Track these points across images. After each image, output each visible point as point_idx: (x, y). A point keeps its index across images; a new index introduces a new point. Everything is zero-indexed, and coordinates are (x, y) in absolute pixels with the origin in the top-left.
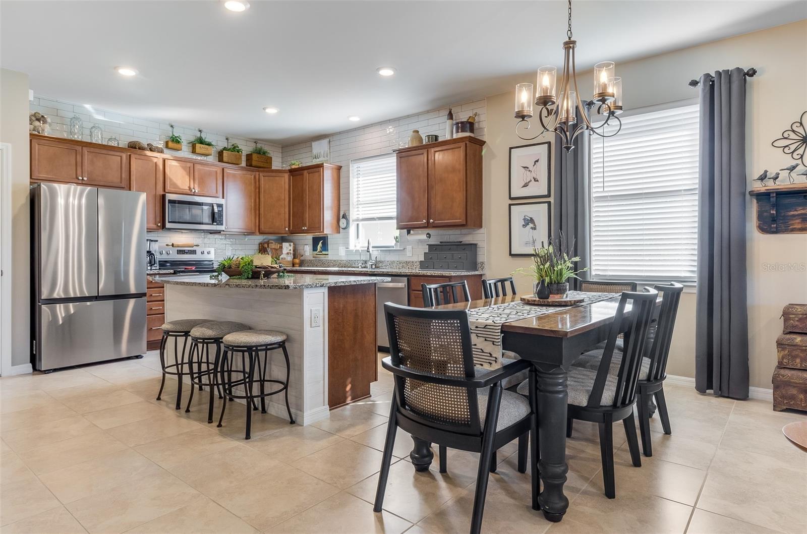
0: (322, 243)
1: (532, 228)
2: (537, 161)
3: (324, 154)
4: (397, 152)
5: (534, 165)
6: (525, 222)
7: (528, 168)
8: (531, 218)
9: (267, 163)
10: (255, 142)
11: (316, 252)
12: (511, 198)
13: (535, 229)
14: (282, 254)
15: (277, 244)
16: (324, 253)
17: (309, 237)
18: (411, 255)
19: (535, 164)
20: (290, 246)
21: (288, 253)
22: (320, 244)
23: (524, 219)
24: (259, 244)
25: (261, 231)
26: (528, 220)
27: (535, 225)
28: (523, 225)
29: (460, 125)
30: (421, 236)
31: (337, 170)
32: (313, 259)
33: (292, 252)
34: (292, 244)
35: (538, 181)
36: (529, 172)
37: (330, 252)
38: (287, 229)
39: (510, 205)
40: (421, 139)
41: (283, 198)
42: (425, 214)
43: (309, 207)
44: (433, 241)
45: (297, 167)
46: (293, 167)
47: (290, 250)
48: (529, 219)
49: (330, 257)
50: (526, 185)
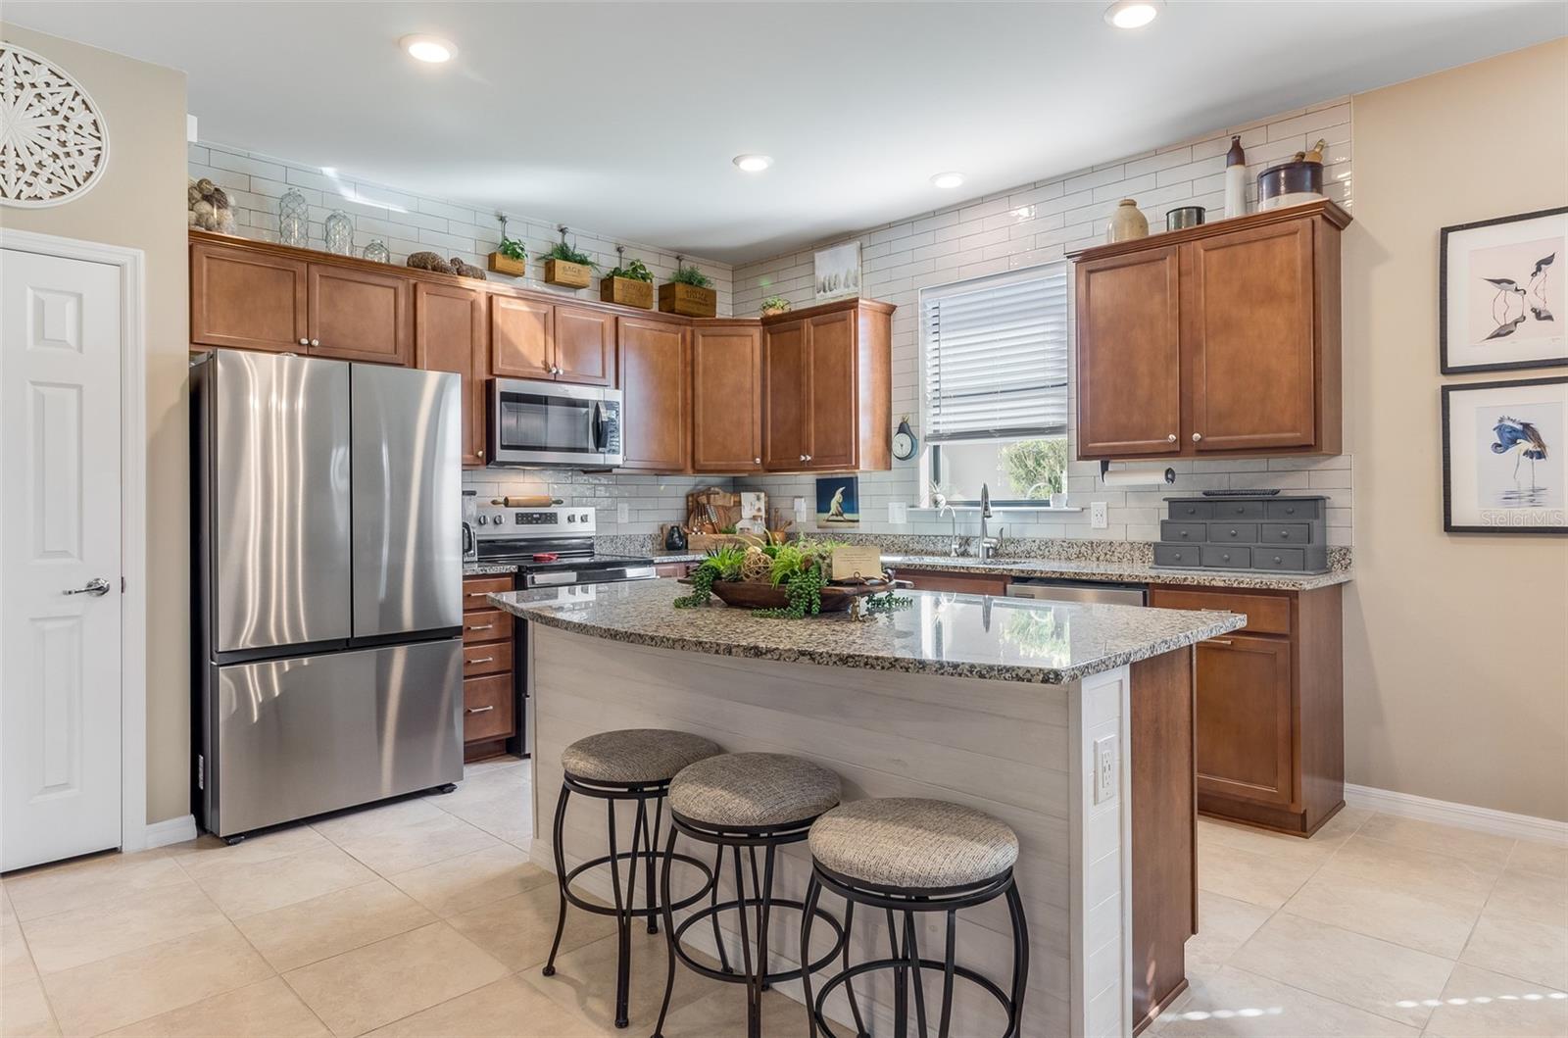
0: (842, 493)
1: (1529, 454)
2: (1548, 261)
3: (846, 279)
4: (1077, 259)
5: (1534, 274)
6: (1501, 436)
7: (1511, 282)
8: (1526, 426)
9: (707, 305)
10: (678, 258)
11: (826, 516)
12: (1446, 370)
13: (1541, 455)
14: (741, 518)
15: (728, 495)
16: (847, 516)
17: (807, 481)
18: (1104, 525)
19: (1539, 269)
20: (758, 499)
21: (754, 518)
22: (838, 497)
23: (1500, 429)
24: (687, 497)
25: (697, 467)
26: (1514, 430)
27: (1541, 445)
28: (1497, 445)
29: (1283, 175)
30: (1151, 475)
31: (884, 316)
32: (819, 531)
33: (763, 514)
34: (762, 495)
35: (1549, 318)
36: (1518, 296)
37: (862, 515)
38: (758, 460)
39: (1446, 391)
40: (1143, 224)
41: (748, 385)
42: (1173, 418)
43: (818, 406)
44: (1181, 490)
45: (779, 312)
46: (771, 312)
47: (759, 510)
48: (1519, 427)
49: (863, 528)
50: (1503, 332)
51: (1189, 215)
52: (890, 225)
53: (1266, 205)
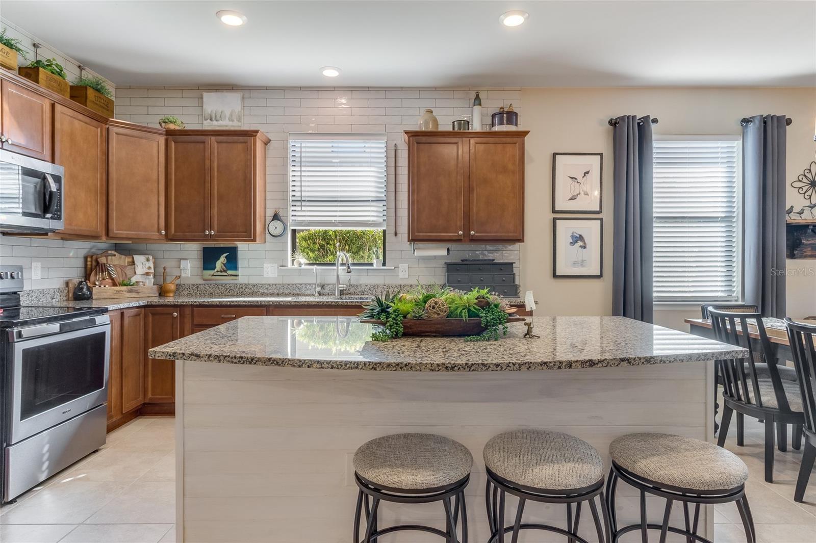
0: (226, 257)
1: (581, 247)
2: (588, 173)
4: (410, 135)
5: (583, 177)
6: (572, 239)
7: (576, 179)
8: (580, 236)
9: (108, 110)
10: (79, 67)
11: (211, 272)
12: (554, 211)
13: (585, 247)
14: (135, 273)
15: (123, 256)
16: (230, 272)
17: (193, 249)
18: (407, 277)
19: (585, 175)
20: (148, 260)
21: (147, 274)
22: (223, 259)
23: (572, 236)
25: (111, 235)
26: (577, 237)
27: (585, 243)
28: (571, 243)
29: (505, 115)
32: (204, 282)
33: (152, 271)
34: (151, 257)
35: (587, 194)
36: (578, 185)
37: (240, 272)
38: (163, 232)
39: (555, 220)
41: (155, 177)
42: (460, 223)
43: (220, 198)
46: (172, 127)
47: (149, 268)
48: (578, 236)
49: (241, 280)
50: (573, 198)
51: (464, 124)
52: (266, 88)
53: (497, 128)
